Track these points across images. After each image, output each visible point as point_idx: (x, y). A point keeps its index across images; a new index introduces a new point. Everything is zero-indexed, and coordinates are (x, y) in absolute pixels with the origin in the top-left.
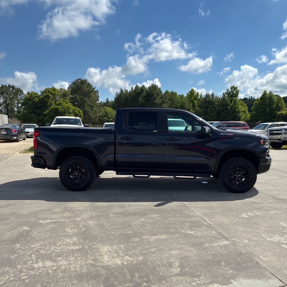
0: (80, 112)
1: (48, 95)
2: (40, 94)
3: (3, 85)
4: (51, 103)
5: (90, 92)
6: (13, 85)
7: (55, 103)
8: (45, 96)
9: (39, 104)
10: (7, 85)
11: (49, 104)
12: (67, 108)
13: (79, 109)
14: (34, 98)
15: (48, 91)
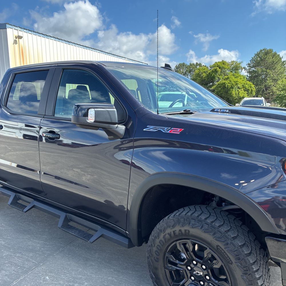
0: (251, 87)
3: (192, 63)
4: (218, 78)
5: (275, 64)
6: (200, 63)
8: (213, 71)
9: (206, 80)
10: (195, 64)
12: (235, 82)
13: (251, 83)
14: (202, 74)
15: (216, 65)
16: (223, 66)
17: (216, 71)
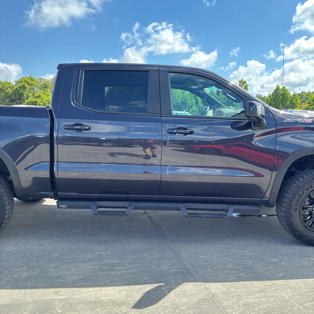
1: (24, 86)
2: (14, 84)
4: (27, 95)
7: (33, 95)
8: (20, 87)
9: (13, 96)
11: (26, 96)
14: (7, 89)
15: (24, 81)
16: (32, 82)
17: (24, 87)
